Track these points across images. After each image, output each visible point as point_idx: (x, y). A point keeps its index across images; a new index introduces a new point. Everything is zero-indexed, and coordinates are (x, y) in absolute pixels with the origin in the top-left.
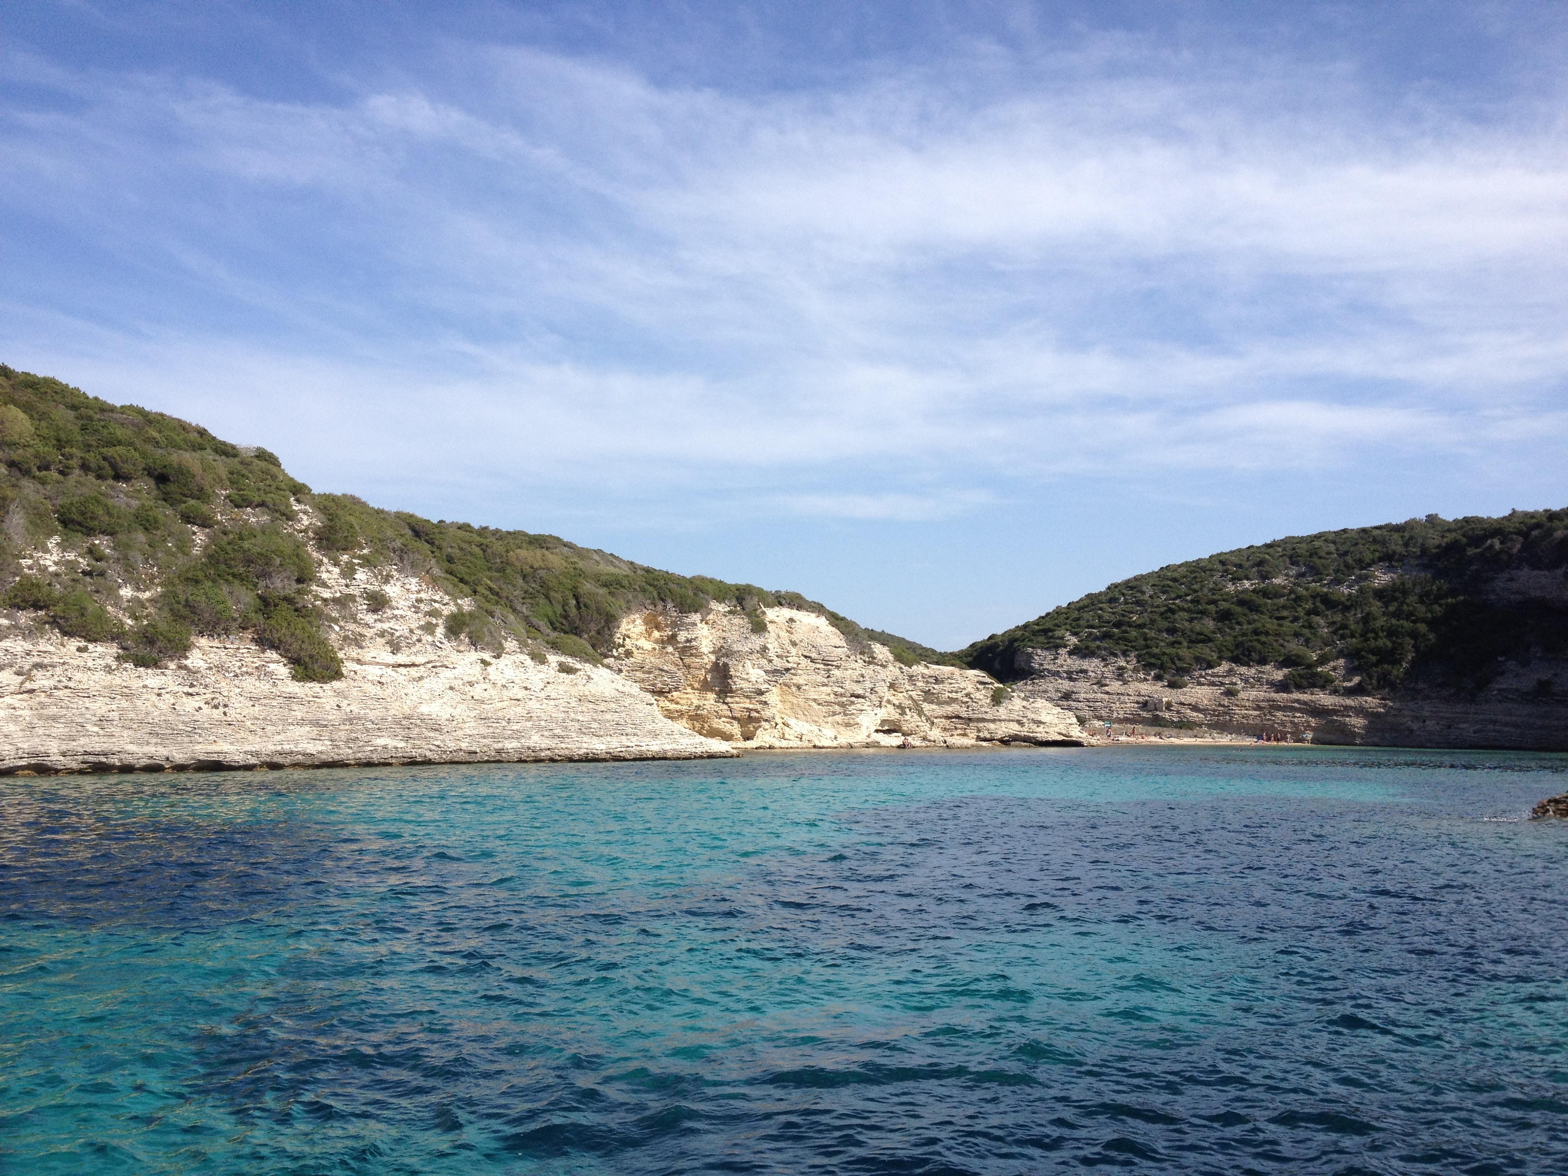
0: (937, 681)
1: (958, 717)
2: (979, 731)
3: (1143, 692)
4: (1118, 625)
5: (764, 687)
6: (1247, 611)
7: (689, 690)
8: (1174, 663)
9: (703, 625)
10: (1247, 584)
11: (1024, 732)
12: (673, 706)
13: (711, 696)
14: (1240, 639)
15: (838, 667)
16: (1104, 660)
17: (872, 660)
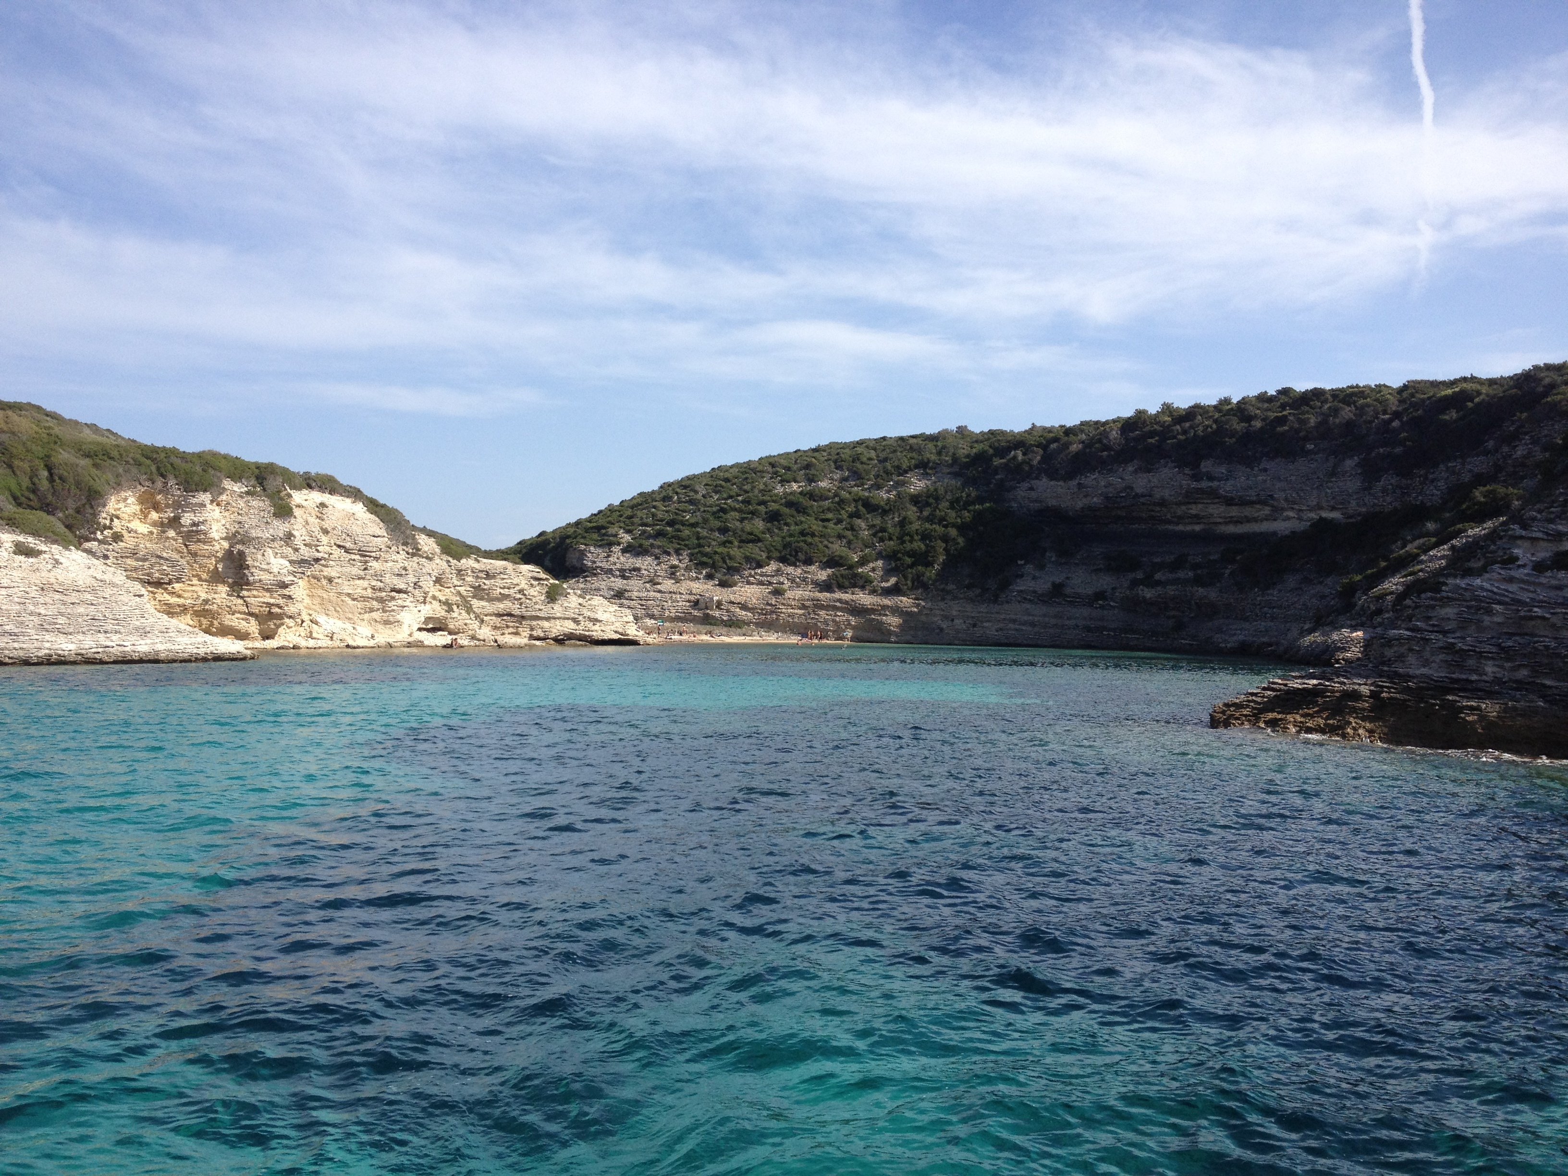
0: (488, 576)
1: (510, 615)
2: (532, 629)
3: (694, 591)
4: (671, 523)
5: (288, 579)
6: (795, 513)
7: (195, 581)
8: (725, 562)
9: (214, 507)
10: (795, 486)
11: (579, 630)
12: (173, 600)
13: (223, 589)
14: (788, 539)
15: (377, 559)
16: (657, 558)
17: (416, 552)
